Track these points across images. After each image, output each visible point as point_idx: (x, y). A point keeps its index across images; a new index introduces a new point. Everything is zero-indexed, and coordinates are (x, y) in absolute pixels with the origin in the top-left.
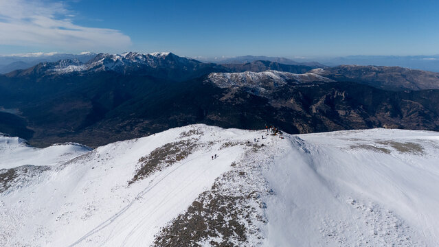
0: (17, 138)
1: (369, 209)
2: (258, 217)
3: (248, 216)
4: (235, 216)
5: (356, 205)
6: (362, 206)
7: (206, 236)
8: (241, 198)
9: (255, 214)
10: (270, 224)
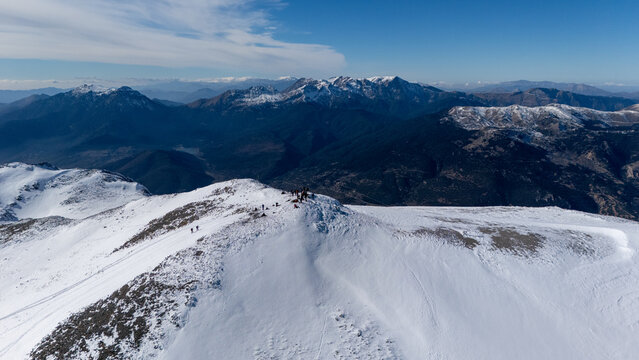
0: (135, 184)
1: (356, 332)
2: (175, 318)
3: (162, 315)
4: (148, 311)
5: (342, 322)
6: (349, 324)
7: (99, 334)
8: (172, 288)
9: (172, 313)
10: (185, 330)
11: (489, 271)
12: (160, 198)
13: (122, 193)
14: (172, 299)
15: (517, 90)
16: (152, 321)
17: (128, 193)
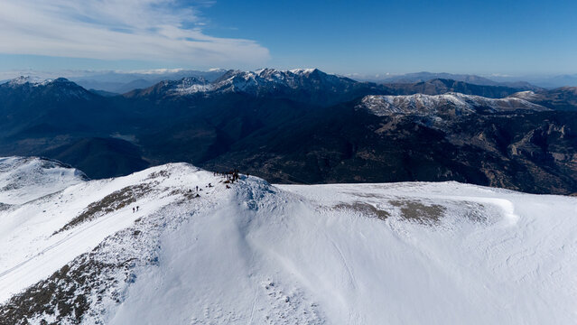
0: (73, 170)
1: (285, 298)
2: (115, 294)
3: (102, 292)
4: (88, 289)
5: (272, 290)
6: (278, 292)
8: (112, 266)
9: (112, 290)
10: (125, 305)
11: (398, 239)
12: (98, 182)
13: (61, 178)
14: (112, 276)
15: (420, 81)
16: (92, 298)
17: (67, 178)
